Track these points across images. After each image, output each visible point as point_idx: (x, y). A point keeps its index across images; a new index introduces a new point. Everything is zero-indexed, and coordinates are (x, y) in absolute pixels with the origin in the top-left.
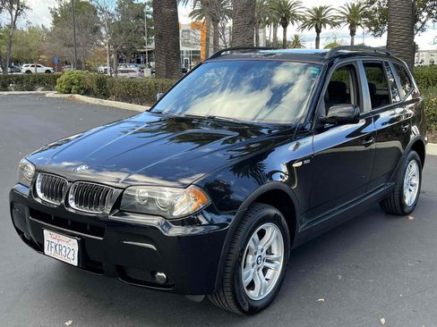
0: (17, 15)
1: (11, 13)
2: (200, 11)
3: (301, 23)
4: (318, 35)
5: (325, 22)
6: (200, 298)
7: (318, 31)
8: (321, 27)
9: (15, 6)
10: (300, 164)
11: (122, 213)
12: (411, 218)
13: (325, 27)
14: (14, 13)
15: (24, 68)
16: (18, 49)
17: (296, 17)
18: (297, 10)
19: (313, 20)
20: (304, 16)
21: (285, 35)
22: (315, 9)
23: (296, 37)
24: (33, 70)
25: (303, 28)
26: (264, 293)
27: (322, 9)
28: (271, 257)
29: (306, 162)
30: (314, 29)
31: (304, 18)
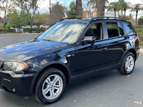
0: (35, 10)
1: (33, 9)
2: (96, 7)
3: (131, 10)
4: (137, 13)
5: (139, 9)
6: (27, 98)
7: (137, 12)
8: (138, 11)
9: (35, 7)
10: (70, 56)
11: (4, 70)
12: (129, 76)
13: (139, 11)
14: (34, 9)
15: (41, 26)
16: (39, 20)
17: (129, 8)
18: (129, 5)
19: (135, 8)
20: (132, 7)
21: (125, 14)
22: (136, 5)
23: (130, 14)
24: (43, 27)
25: (132, 11)
26: (54, 98)
27: (138, 4)
28: (57, 86)
29: (73, 55)
30: (135, 11)
31: (132, 8)
